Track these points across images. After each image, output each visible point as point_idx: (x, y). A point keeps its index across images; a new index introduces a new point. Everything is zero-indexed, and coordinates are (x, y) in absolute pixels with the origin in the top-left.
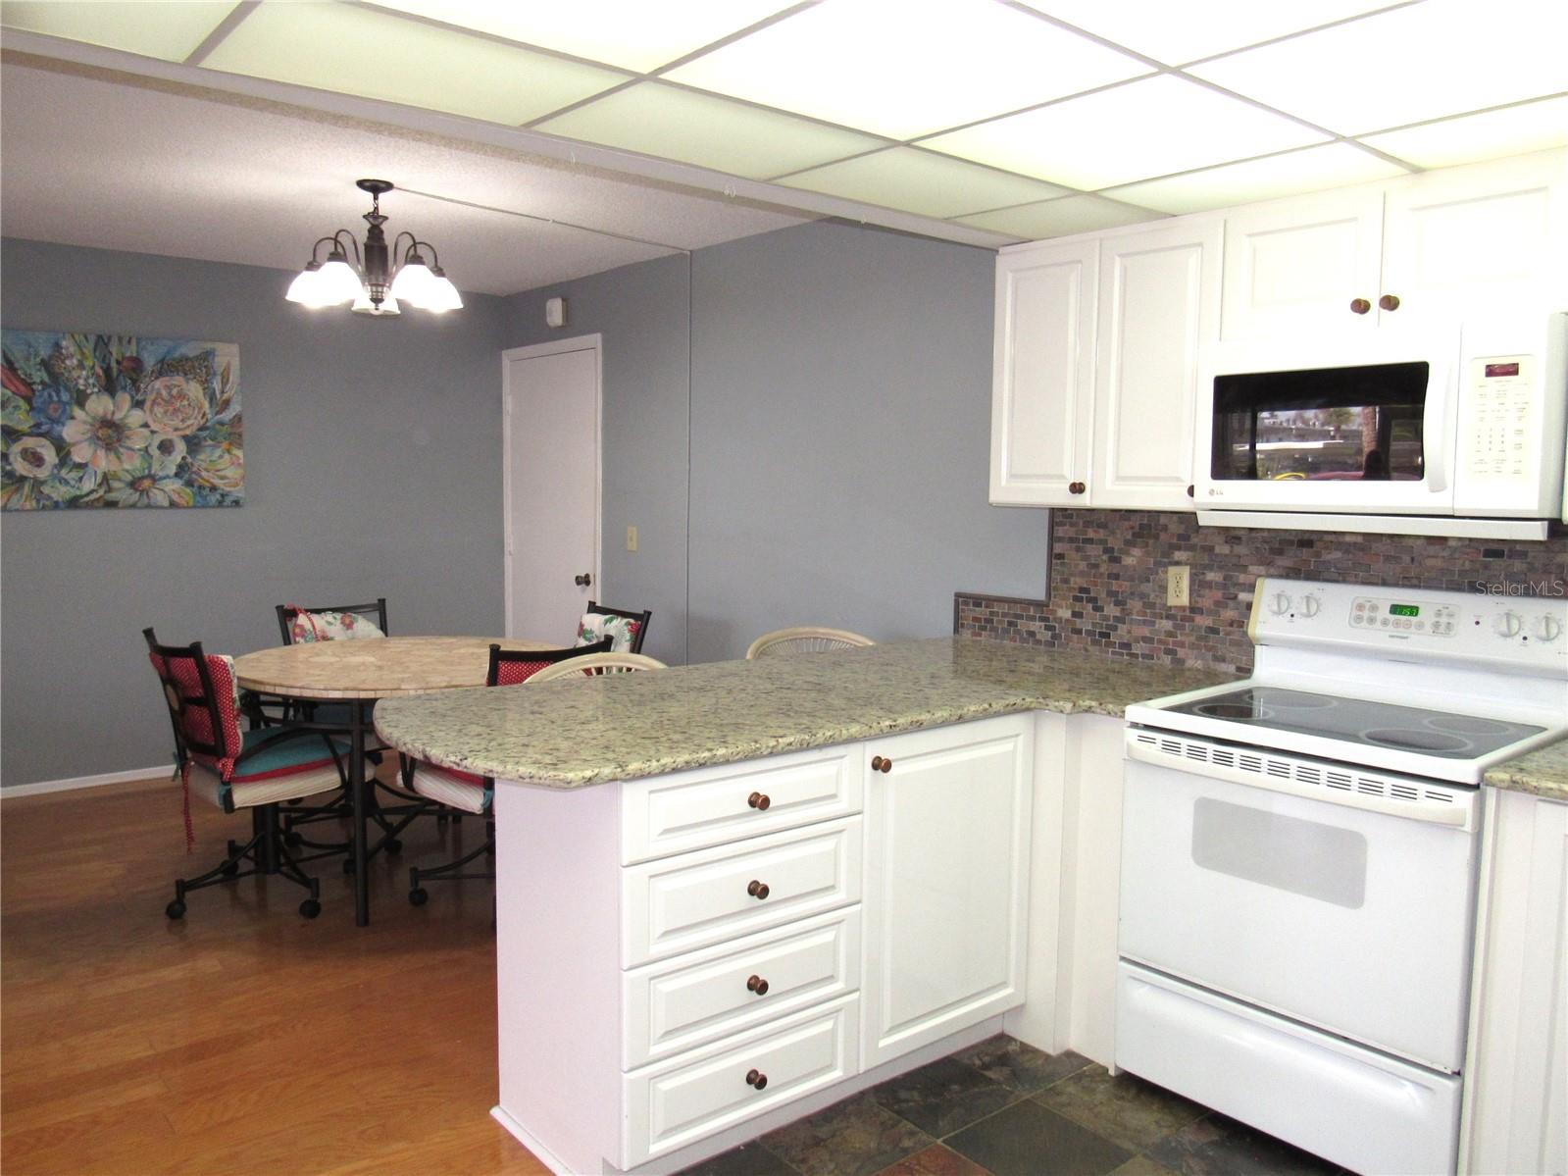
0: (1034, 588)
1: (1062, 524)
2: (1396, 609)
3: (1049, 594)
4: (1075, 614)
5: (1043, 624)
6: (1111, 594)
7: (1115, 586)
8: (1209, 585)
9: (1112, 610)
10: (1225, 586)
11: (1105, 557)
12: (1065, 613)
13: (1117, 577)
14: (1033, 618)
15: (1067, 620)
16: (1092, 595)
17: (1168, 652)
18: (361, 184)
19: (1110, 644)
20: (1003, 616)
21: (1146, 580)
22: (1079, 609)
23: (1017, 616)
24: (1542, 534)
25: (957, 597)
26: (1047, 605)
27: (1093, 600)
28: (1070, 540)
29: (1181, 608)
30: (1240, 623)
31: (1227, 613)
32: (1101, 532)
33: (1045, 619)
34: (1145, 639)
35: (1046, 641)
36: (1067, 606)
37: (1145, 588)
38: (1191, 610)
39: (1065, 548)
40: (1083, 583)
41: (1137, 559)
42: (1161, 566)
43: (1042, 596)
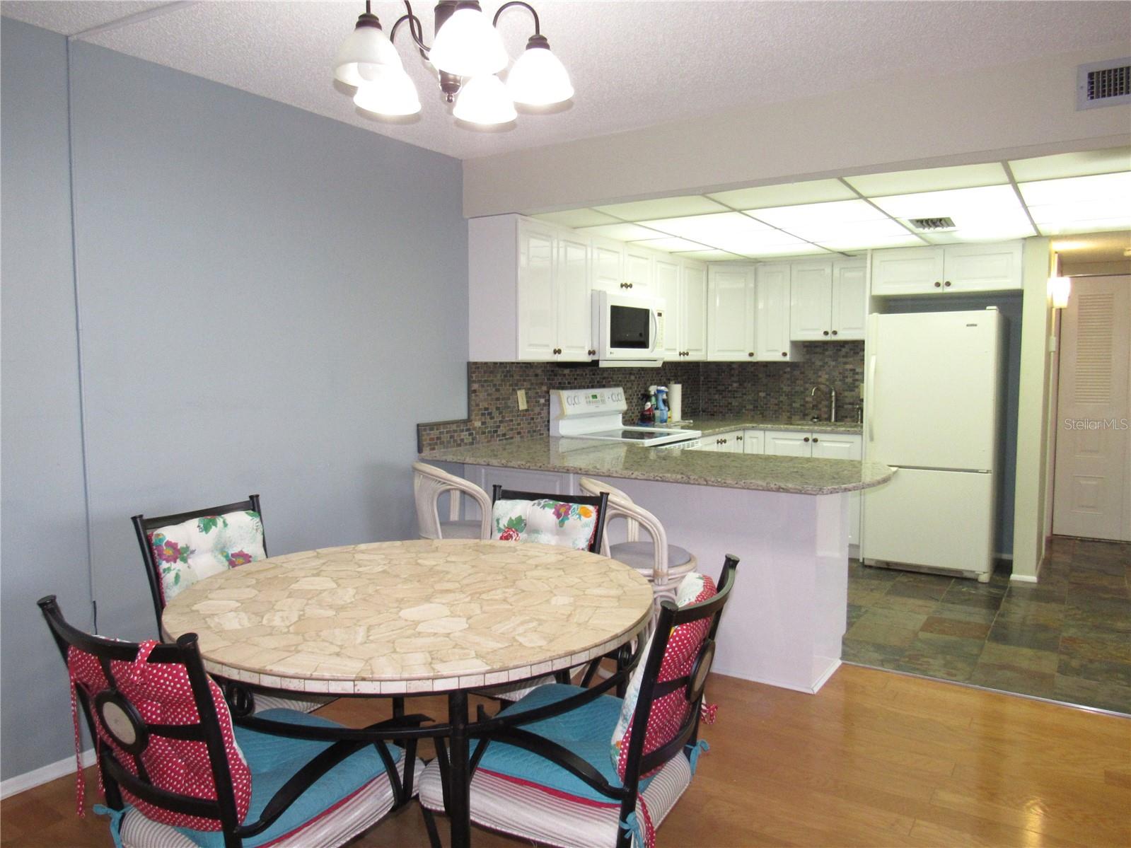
1: (474, 372)
2: (593, 397)
3: (469, 415)
4: (482, 424)
5: (467, 433)
6: (497, 409)
7: (499, 404)
8: (530, 397)
9: (497, 417)
10: (536, 398)
11: (494, 390)
12: (478, 424)
13: (498, 399)
14: (462, 431)
15: (480, 428)
16: (490, 411)
17: (518, 434)
19: (498, 436)
20: (447, 432)
21: (509, 399)
22: (483, 420)
23: (455, 431)
24: (660, 366)
25: (418, 425)
26: (469, 420)
27: (490, 414)
28: (479, 382)
29: (523, 411)
30: (541, 413)
31: (537, 410)
32: (491, 376)
33: (468, 430)
34: (511, 430)
35: (470, 443)
36: (478, 420)
37: (510, 403)
38: (526, 410)
39: (476, 386)
40: (485, 405)
41: (506, 389)
42: (514, 391)
43: (465, 416)
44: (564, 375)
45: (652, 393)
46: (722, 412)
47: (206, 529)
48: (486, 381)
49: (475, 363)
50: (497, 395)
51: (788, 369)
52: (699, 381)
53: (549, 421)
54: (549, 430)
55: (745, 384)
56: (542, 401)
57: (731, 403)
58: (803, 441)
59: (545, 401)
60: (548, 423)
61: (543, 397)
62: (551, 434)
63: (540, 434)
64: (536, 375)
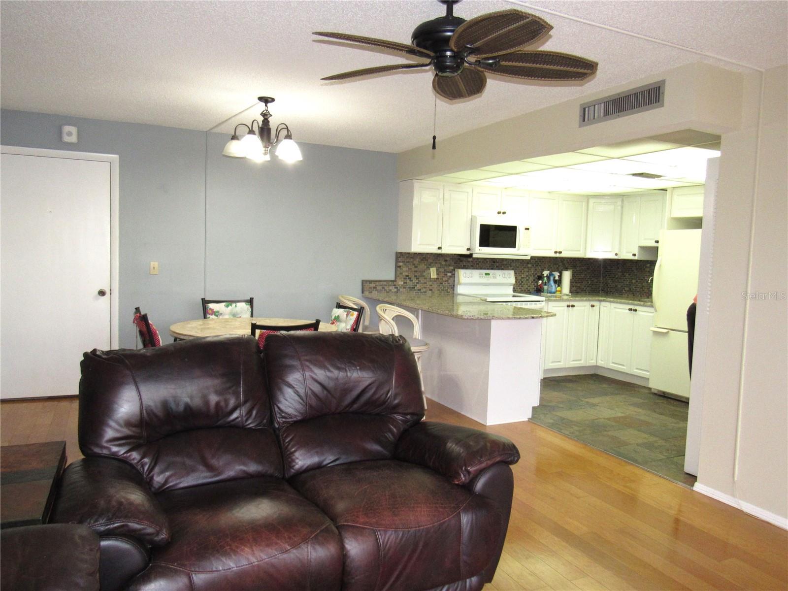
0: (391, 276)
1: (400, 257)
2: (486, 274)
3: (396, 278)
4: (404, 283)
5: (394, 287)
6: (415, 276)
7: (416, 274)
8: (440, 272)
9: (415, 281)
10: (444, 272)
11: (413, 267)
12: (401, 283)
13: (416, 271)
14: (391, 285)
15: (402, 285)
16: (410, 277)
17: (430, 290)
19: (415, 290)
20: (380, 285)
21: (425, 272)
22: (405, 281)
23: (385, 285)
24: (529, 258)
25: (363, 281)
26: (395, 281)
27: (410, 278)
28: (403, 262)
29: (434, 278)
30: (448, 281)
31: (445, 279)
32: (412, 260)
33: (395, 285)
34: (425, 288)
35: (395, 292)
36: (402, 281)
37: (424, 274)
38: (436, 279)
39: (401, 264)
40: (407, 274)
41: (422, 266)
42: (428, 268)
43: (393, 278)
44: (469, 262)
45: (545, 275)
46: (611, 291)
47: (227, 306)
48: (407, 262)
49: (401, 253)
50: (416, 269)
51: (648, 265)
52: (600, 271)
53: (454, 286)
54: (454, 290)
55: (625, 274)
56: (449, 274)
57: (617, 286)
58: (628, 311)
59: (452, 274)
60: (453, 287)
61: (450, 272)
62: (455, 292)
63: (447, 292)
64: (446, 261)
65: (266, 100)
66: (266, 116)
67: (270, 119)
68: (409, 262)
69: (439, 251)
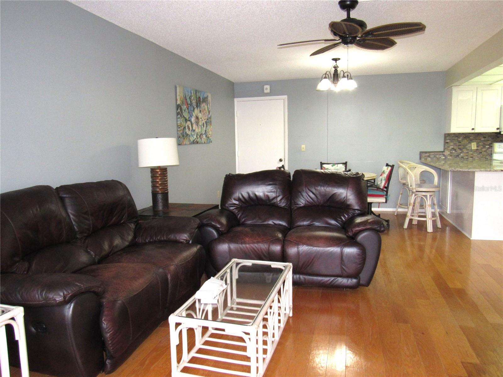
0: (442, 149)
1: (448, 136)
3: (444, 150)
4: (451, 153)
6: (459, 148)
7: (460, 147)
8: (480, 145)
9: (459, 151)
10: (483, 145)
11: (458, 142)
13: (460, 145)
14: (441, 155)
15: (449, 154)
16: (455, 149)
17: (471, 157)
18: (333, 59)
19: (459, 157)
20: (433, 155)
21: (467, 145)
23: (436, 154)
25: (421, 152)
26: (444, 152)
28: (449, 140)
29: (475, 150)
30: (486, 151)
31: (484, 150)
32: (456, 138)
33: (444, 154)
34: (466, 156)
35: (444, 159)
36: (449, 152)
37: (467, 147)
38: (477, 150)
39: (448, 141)
40: (452, 147)
41: (465, 141)
42: (470, 143)
43: (442, 150)
47: (333, 166)
49: (448, 134)
56: (488, 147)
59: (490, 147)
60: (491, 155)
61: (488, 145)
62: (492, 158)
63: (486, 158)
64: (485, 137)
65: (336, 60)
66: (336, 68)
67: (338, 69)
68: (454, 139)
69: (473, 131)
